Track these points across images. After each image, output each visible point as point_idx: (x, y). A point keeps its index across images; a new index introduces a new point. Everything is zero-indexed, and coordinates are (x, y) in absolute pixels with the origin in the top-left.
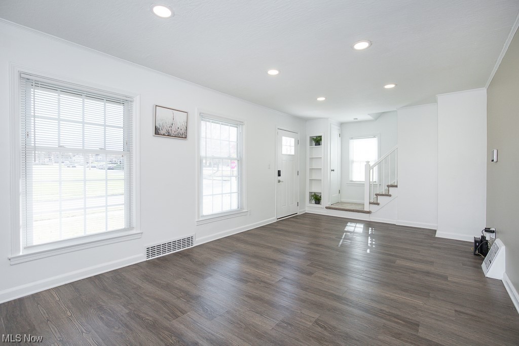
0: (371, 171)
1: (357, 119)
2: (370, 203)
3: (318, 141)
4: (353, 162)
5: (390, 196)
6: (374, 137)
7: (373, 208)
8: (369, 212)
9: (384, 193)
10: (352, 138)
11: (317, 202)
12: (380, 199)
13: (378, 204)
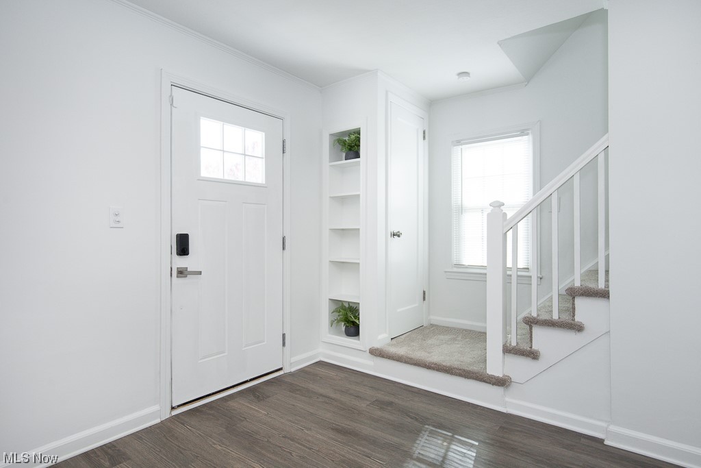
0: (510, 234)
1: (466, 74)
2: (507, 350)
3: (350, 146)
4: (461, 210)
5: (579, 328)
6: (523, 133)
7: (517, 368)
8: (502, 382)
9: (555, 316)
10: (459, 143)
11: (352, 330)
12: (542, 339)
13: (533, 355)
